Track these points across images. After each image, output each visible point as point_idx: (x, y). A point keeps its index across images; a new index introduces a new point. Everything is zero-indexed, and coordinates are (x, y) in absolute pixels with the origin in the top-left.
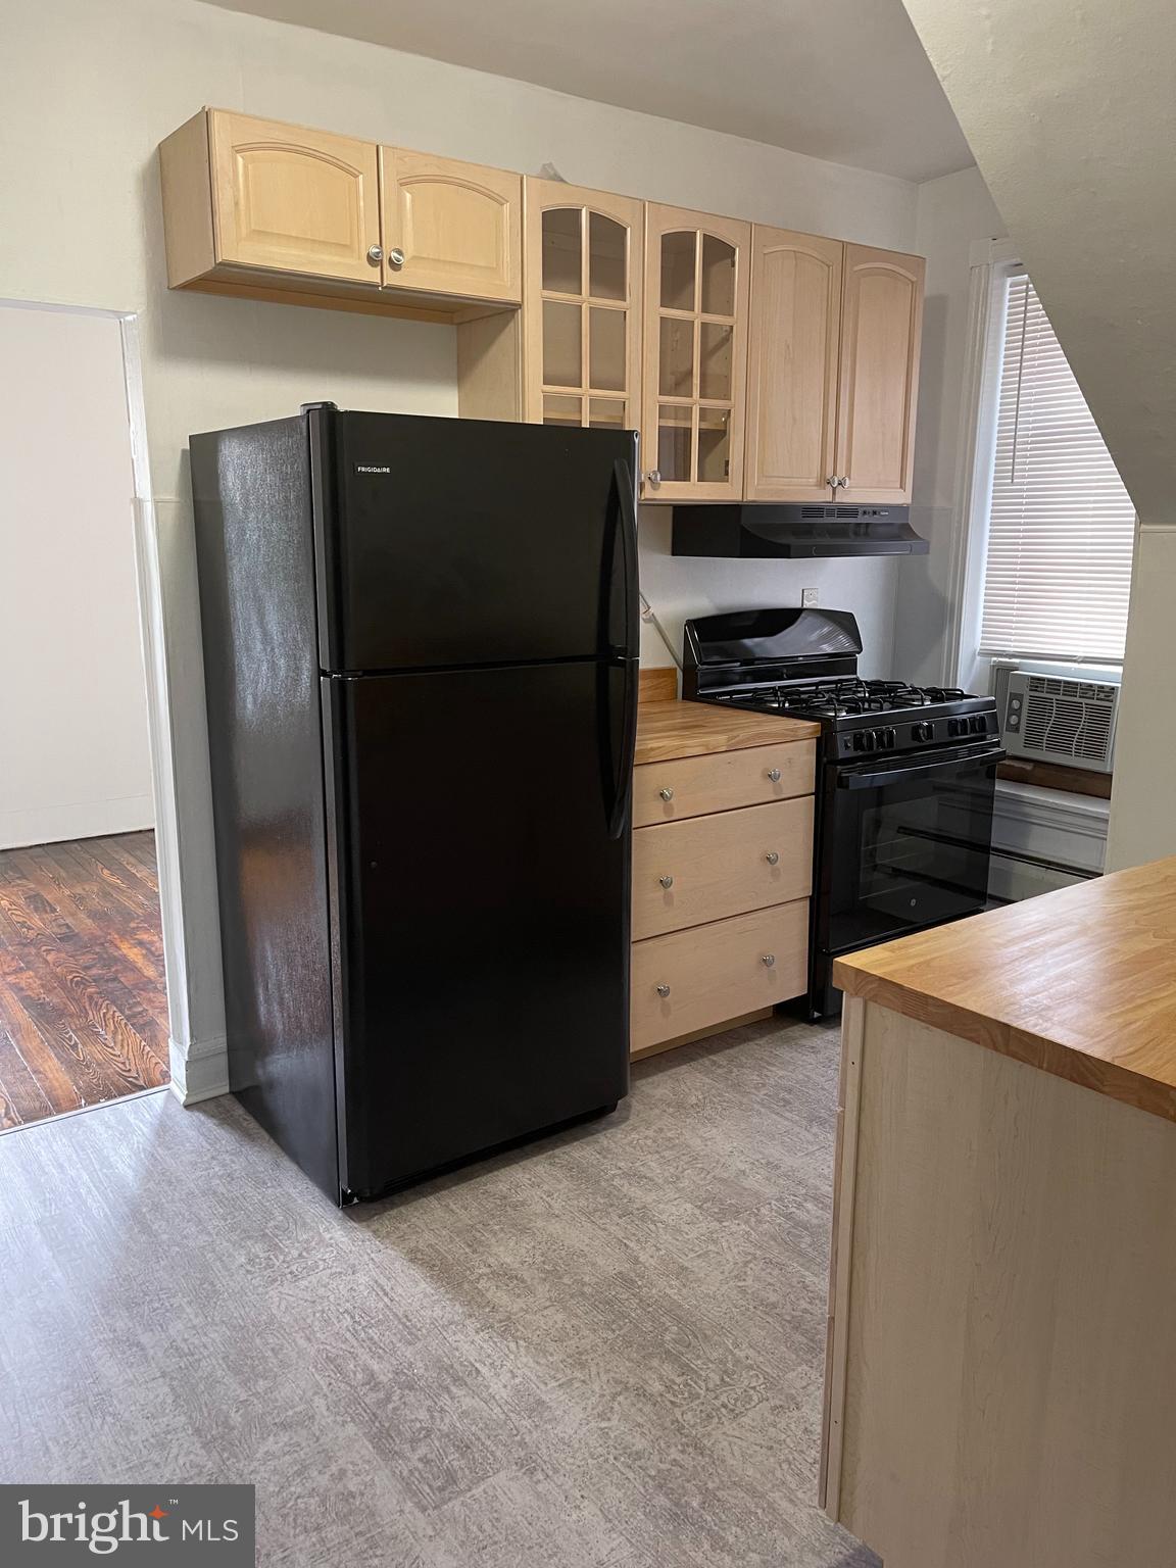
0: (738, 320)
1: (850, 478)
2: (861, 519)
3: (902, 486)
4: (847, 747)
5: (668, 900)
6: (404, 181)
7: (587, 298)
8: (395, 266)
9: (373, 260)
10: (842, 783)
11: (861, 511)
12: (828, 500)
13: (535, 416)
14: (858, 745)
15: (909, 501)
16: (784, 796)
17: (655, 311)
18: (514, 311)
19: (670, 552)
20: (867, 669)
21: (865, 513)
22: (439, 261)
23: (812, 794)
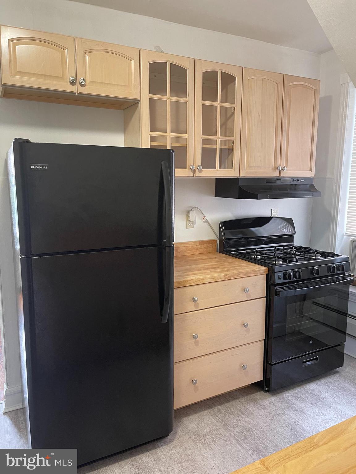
0: (237, 106)
1: (287, 167)
2: (292, 183)
3: (310, 170)
4: (279, 279)
5: (197, 343)
6: (86, 51)
7: (169, 98)
8: (82, 85)
9: (72, 83)
10: (277, 293)
11: (292, 180)
12: (277, 176)
13: (146, 144)
14: (285, 278)
15: (314, 176)
16: (251, 299)
17: (200, 102)
18: (138, 103)
19: (215, 196)
20: (298, 241)
21: (294, 180)
22: (102, 83)
23: (265, 297)
